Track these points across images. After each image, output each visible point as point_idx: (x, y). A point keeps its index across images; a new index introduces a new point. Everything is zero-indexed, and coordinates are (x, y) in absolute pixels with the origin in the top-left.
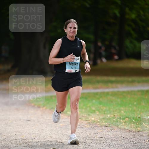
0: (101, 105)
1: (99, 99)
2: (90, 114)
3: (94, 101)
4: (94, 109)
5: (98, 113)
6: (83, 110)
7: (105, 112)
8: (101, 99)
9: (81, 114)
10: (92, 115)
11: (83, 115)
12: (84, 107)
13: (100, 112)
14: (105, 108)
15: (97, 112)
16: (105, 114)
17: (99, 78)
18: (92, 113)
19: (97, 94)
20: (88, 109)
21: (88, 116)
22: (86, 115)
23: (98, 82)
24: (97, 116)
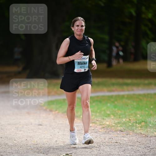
0: (116, 109)
1: (113, 102)
2: (105, 118)
3: (109, 105)
4: (108, 113)
5: (113, 117)
6: (98, 114)
7: (120, 116)
8: (116, 102)
9: (95, 118)
10: (107, 119)
11: (98, 119)
12: (99, 111)
13: (115, 116)
14: (120, 112)
15: (112, 115)
16: (120, 118)
17: (114, 81)
18: (106, 117)
19: (112, 97)
20: (103, 113)
21: (102, 120)
22: (100, 120)
23: (113, 84)
24: (112, 120)
